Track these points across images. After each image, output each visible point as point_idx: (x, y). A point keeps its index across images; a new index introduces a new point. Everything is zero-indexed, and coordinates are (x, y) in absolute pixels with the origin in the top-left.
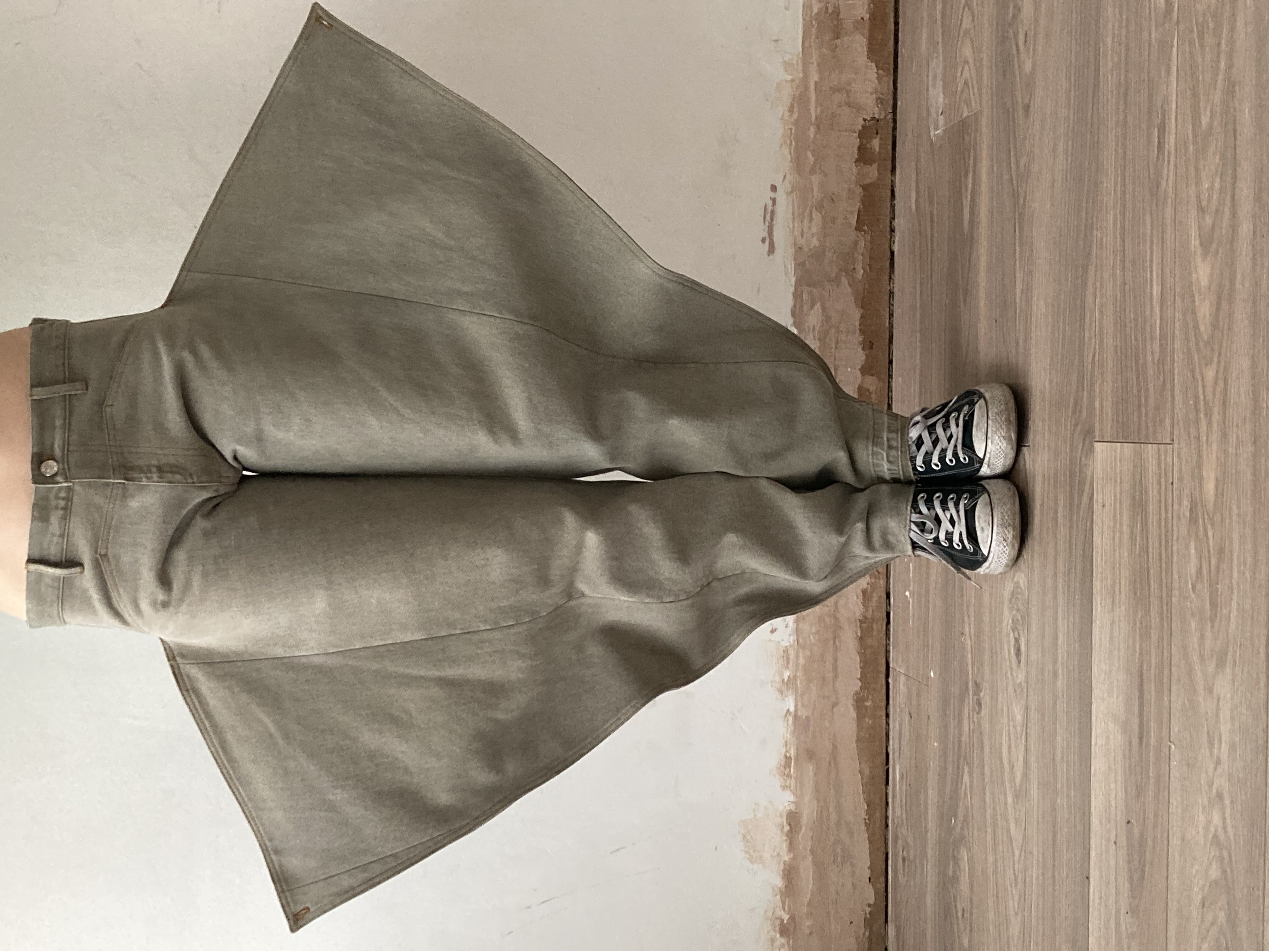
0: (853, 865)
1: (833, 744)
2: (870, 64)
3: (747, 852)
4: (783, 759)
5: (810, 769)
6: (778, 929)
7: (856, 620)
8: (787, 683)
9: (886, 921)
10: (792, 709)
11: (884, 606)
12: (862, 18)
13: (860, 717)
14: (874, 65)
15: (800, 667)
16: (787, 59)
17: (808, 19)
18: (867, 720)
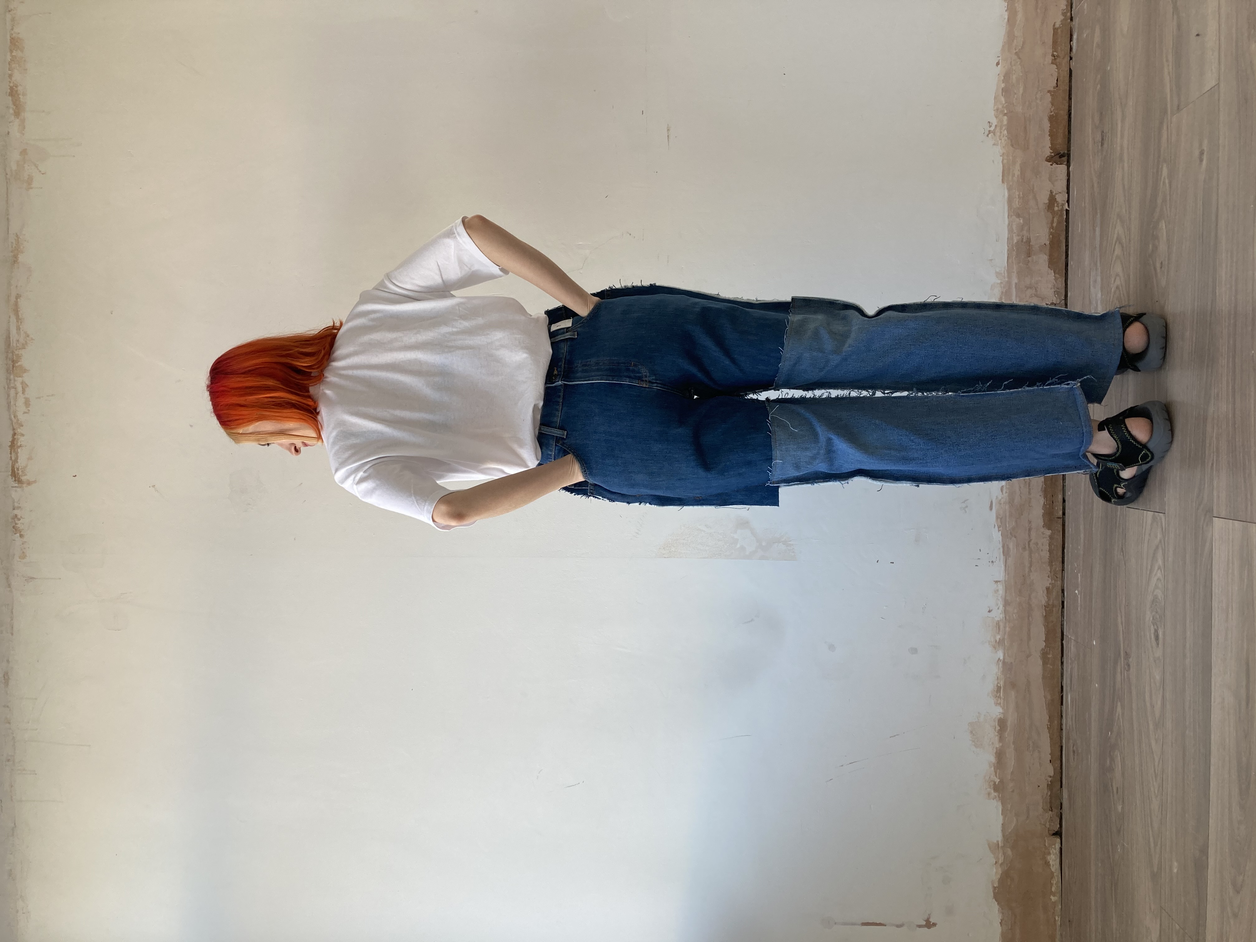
0: (1039, 752)
1: (1027, 680)
2: (1050, 271)
3: (973, 741)
4: (996, 687)
5: (1013, 693)
6: (992, 787)
7: (1042, 605)
8: (998, 643)
9: (1061, 787)
10: (1002, 658)
11: (1061, 598)
12: (1045, 244)
13: (1045, 663)
14: (1052, 271)
15: (1007, 633)
16: (998, 271)
17: (1010, 246)
18: (1049, 666)
